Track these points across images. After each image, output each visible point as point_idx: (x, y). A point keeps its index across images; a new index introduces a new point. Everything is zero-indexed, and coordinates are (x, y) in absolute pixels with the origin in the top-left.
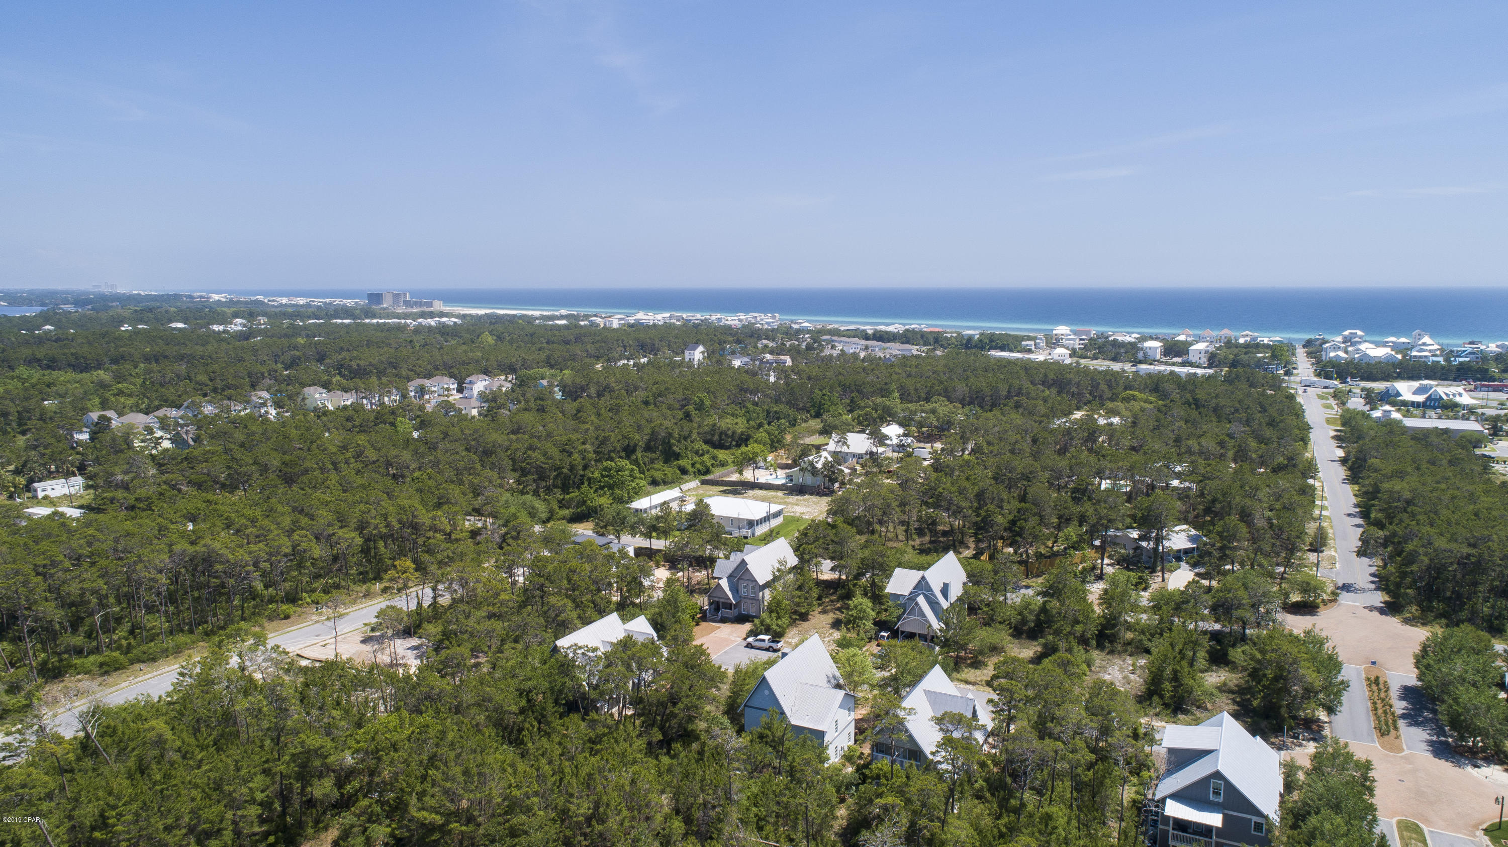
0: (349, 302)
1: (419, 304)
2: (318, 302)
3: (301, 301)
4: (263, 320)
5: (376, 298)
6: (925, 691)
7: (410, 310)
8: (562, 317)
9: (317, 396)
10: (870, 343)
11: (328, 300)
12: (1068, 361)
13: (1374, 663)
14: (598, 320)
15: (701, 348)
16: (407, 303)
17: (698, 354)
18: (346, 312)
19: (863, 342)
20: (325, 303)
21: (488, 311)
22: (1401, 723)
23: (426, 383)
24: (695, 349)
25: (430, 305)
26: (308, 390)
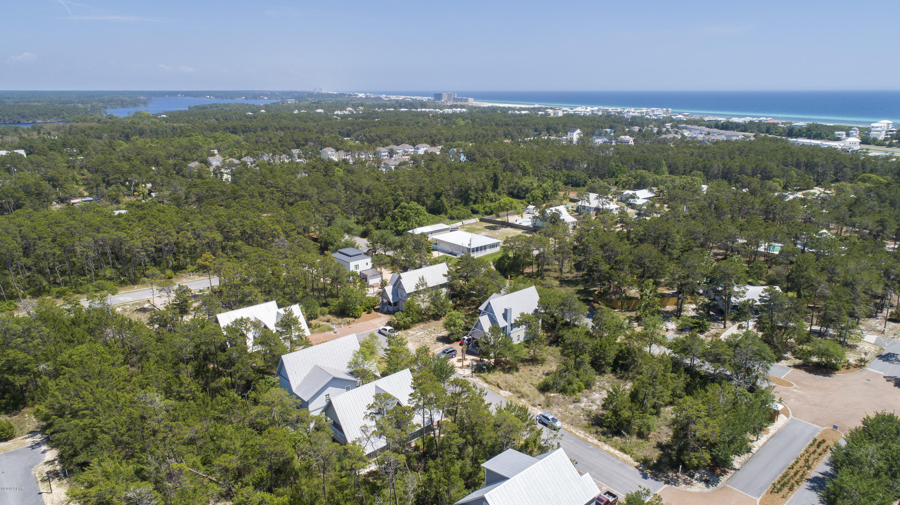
0: (425, 99)
1: (461, 100)
2: (409, 98)
3: (401, 98)
4: (361, 108)
5: (438, 96)
6: (376, 386)
7: (455, 103)
8: (524, 109)
9: (329, 153)
10: (711, 130)
11: (415, 98)
12: (857, 147)
13: (835, 427)
14: (550, 111)
15: (578, 131)
16: (455, 99)
17: (576, 135)
18: (423, 105)
19: (707, 129)
20: (412, 99)
21: (490, 105)
22: (805, 485)
23: (394, 147)
24: (574, 131)
25: (466, 100)
26: (326, 149)
